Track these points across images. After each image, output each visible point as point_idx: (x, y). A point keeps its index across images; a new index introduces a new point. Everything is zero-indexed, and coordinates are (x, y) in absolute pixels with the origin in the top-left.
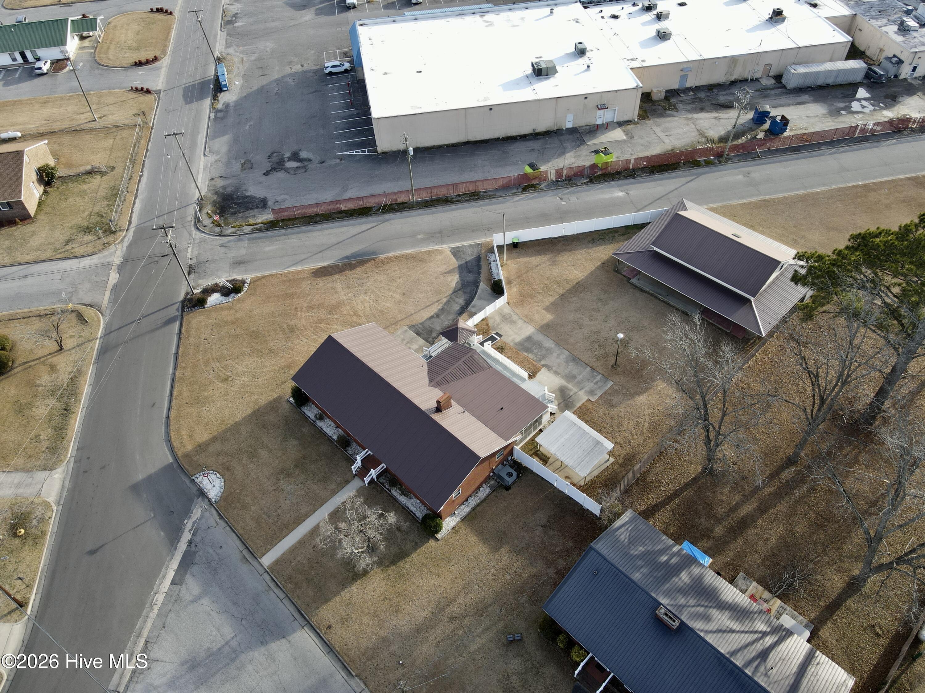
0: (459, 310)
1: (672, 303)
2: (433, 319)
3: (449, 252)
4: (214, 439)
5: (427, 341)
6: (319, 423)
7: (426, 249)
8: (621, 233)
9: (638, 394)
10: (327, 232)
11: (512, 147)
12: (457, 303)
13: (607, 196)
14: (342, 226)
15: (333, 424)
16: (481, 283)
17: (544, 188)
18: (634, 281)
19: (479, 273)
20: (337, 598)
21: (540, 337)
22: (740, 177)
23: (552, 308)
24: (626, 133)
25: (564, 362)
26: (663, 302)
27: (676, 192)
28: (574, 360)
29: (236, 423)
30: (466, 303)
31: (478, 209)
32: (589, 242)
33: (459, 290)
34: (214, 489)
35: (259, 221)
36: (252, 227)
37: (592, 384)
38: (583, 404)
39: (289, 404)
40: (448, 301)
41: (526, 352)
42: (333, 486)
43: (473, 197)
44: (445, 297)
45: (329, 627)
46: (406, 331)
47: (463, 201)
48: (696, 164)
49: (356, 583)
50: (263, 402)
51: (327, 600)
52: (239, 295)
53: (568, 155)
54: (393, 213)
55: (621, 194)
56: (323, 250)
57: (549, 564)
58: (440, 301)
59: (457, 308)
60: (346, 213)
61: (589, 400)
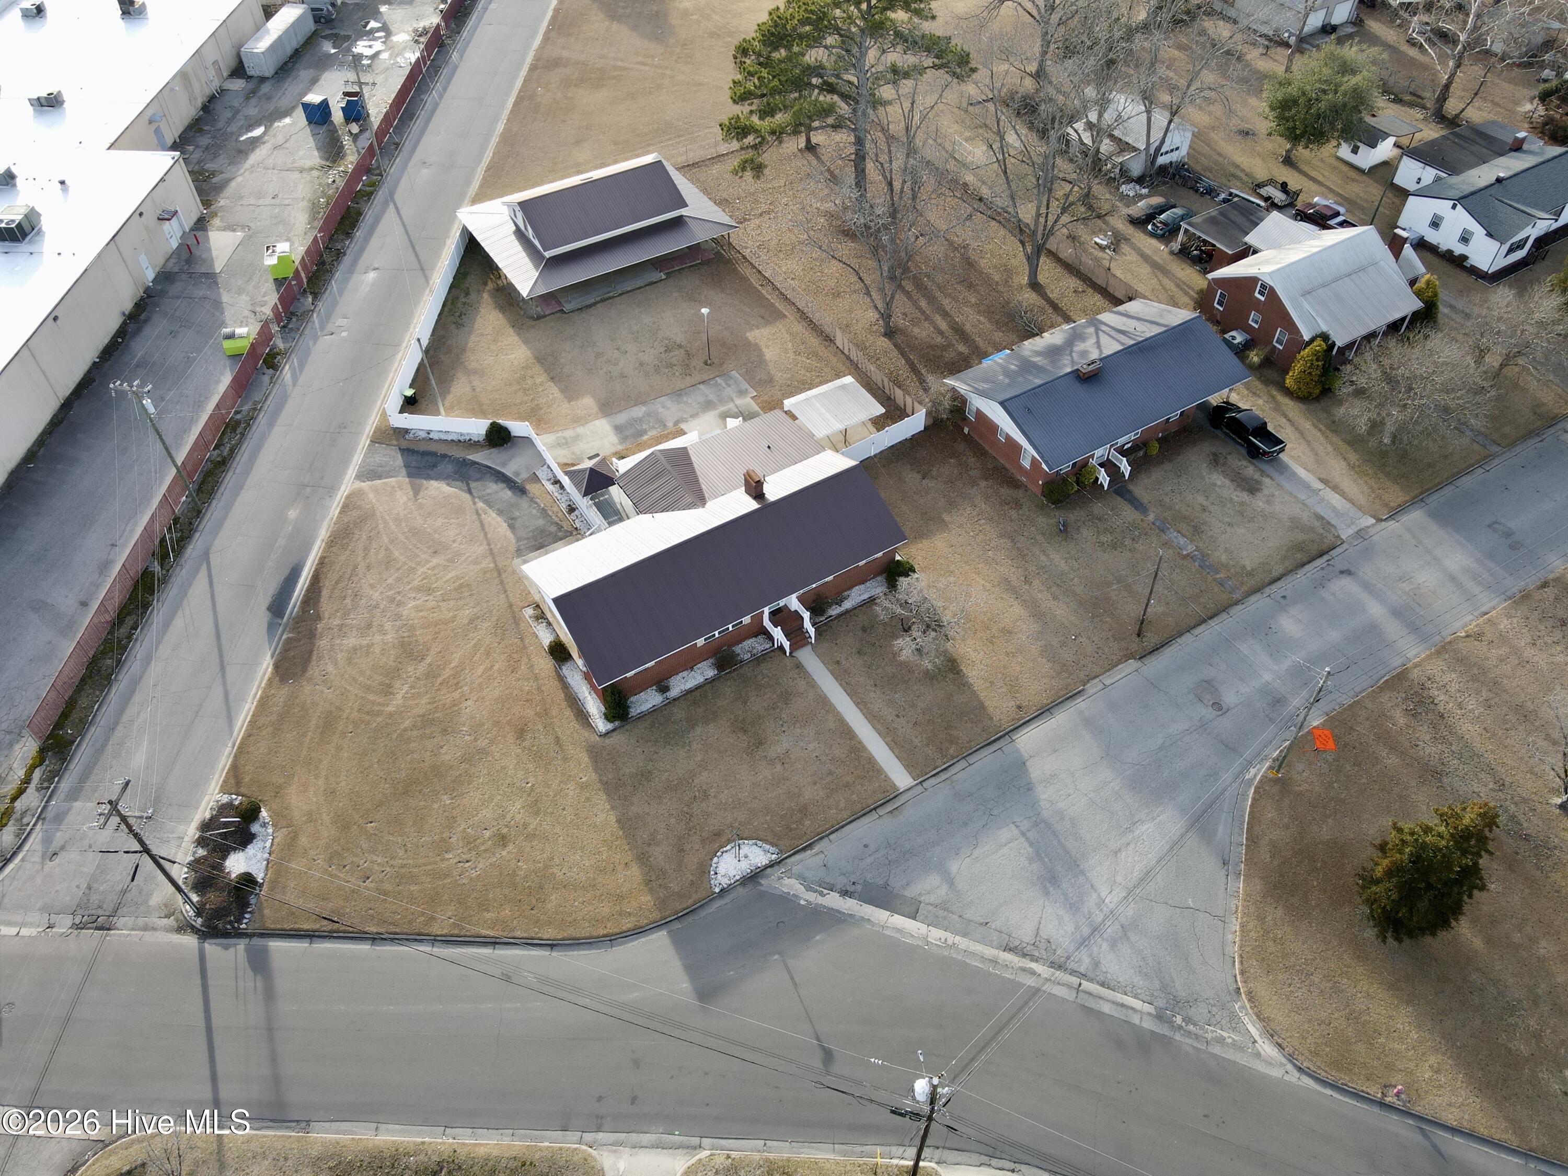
0: (514, 493)
1: (629, 289)
2: (517, 525)
3: (363, 484)
4: (642, 858)
5: (561, 539)
6: (674, 692)
7: (334, 510)
8: (463, 295)
9: (761, 355)
10: (164, 650)
11: (139, 354)
12: (496, 493)
13: (364, 289)
14: (167, 625)
15: (685, 674)
16: (470, 457)
17: (288, 345)
18: (567, 307)
19: (444, 456)
20: (982, 695)
21: (622, 417)
22: (425, 171)
23: (570, 393)
24: (232, 228)
25: (678, 404)
26: (621, 295)
27: (409, 228)
28: (679, 395)
29: (619, 821)
30: (503, 482)
32: (458, 328)
33: (468, 485)
34: (751, 856)
35: (19, 775)
36: (31, 789)
37: (729, 389)
38: (758, 404)
39: (614, 734)
40: (487, 502)
41: (642, 435)
42: (802, 684)
43: (239, 430)
44: (475, 503)
45: (1019, 707)
47: (240, 443)
48: (368, 195)
49: (965, 671)
50: (589, 776)
51: (982, 707)
52: (264, 813)
53: (225, 298)
54: (189, 543)
55: (372, 275)
56: (222, 661)
57: (974, 483)
58: (480, 512)
59: (507, 494)
60: (129, 614)
61: (753, 398)
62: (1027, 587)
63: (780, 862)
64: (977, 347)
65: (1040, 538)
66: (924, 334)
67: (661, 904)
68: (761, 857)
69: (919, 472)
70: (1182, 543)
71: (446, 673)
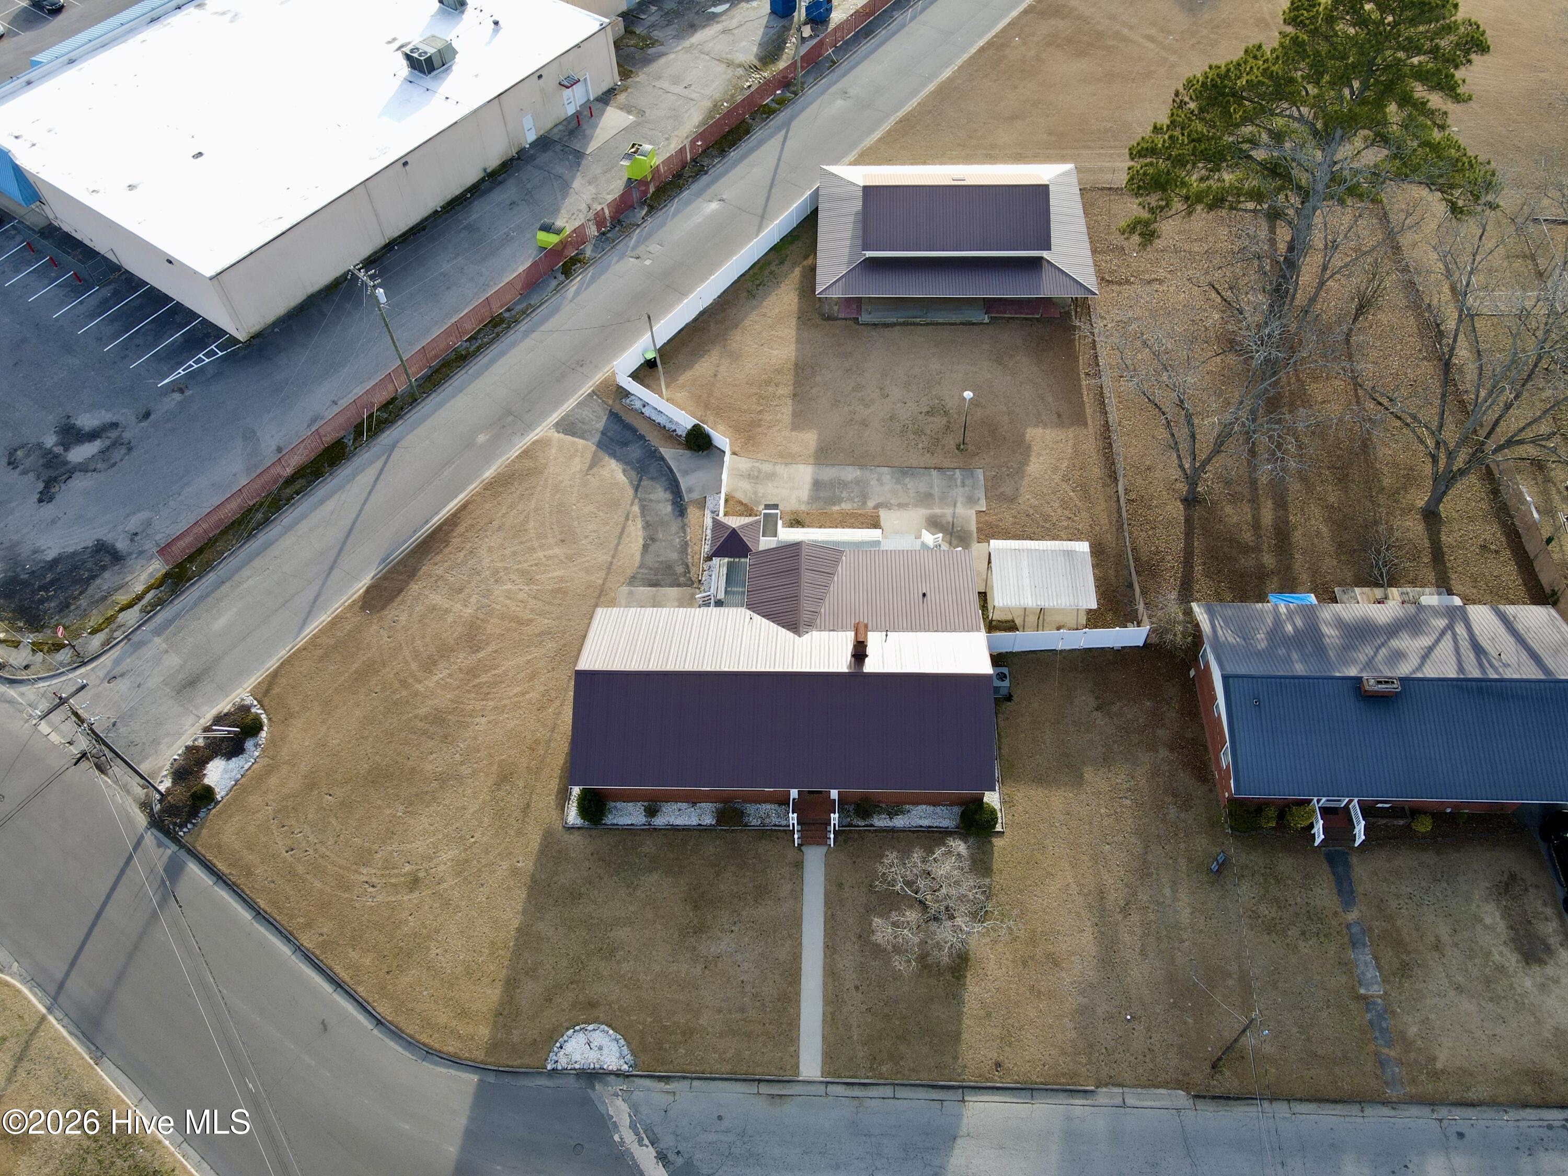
0: (674, 510)
1: (941, 321)
2: (651, 549)
3: (556, 434)
4: (511, 984)
5: (679, 585)
6: (660, 821)
7: (514, 452)
8: (777, 262)
9: (1025, 462)
10: (304, 526)
11: (474, 216)
12: (658, 502)
13: (698, 219)
14: (322, 502)
15: (684, 805)
16: (662, 450)
17: (594, 255)
18: (864, 318)
19: (642, 437)
20: (967, 1021)
21: (829, 473)
22: (839, 103)
23: (800, 421)
24: (628, 109)
25: (896, 484)
26: (927, 324)
27: (782, 164)
28: (904, 474)
29: (519, 930)
30: (672, 492)
31: (529, 342)
32: (747, 298)
33: (640, 480)
34: (605, 1051)
35: (139, 588)
36: (137, 608)
37: (961, 489)
38: (978, 522)
39: (576, 833)
40: (643, 509)
41: (834, 504)
42: (787, 887)
43: (499, 329)
44: (632, 504)
45: (998, 1065)
46: (631, 593)
47: (491, 342)
48: (768, 112)
49: (968, 979)
50: (526, 864)
51: (956, 1037)
52: (263, 734)
53: (577, 184)
54: (389, 428)
55: (714, 206)
56: (335, 561)
57: (1152, 747)
58: (631, 516)
59: (667, 509)
60: (302, 477)
61: (978, 512)
62: (1119, 917)
63: (628, 1076)
64: (1289, 568)
65: (1182, 862)
66: (1235, 519)
67: (494, 1046)
68: (614, 1059)
69: (1097, 698)
70: (1369, 975)
71: (484, 678)
